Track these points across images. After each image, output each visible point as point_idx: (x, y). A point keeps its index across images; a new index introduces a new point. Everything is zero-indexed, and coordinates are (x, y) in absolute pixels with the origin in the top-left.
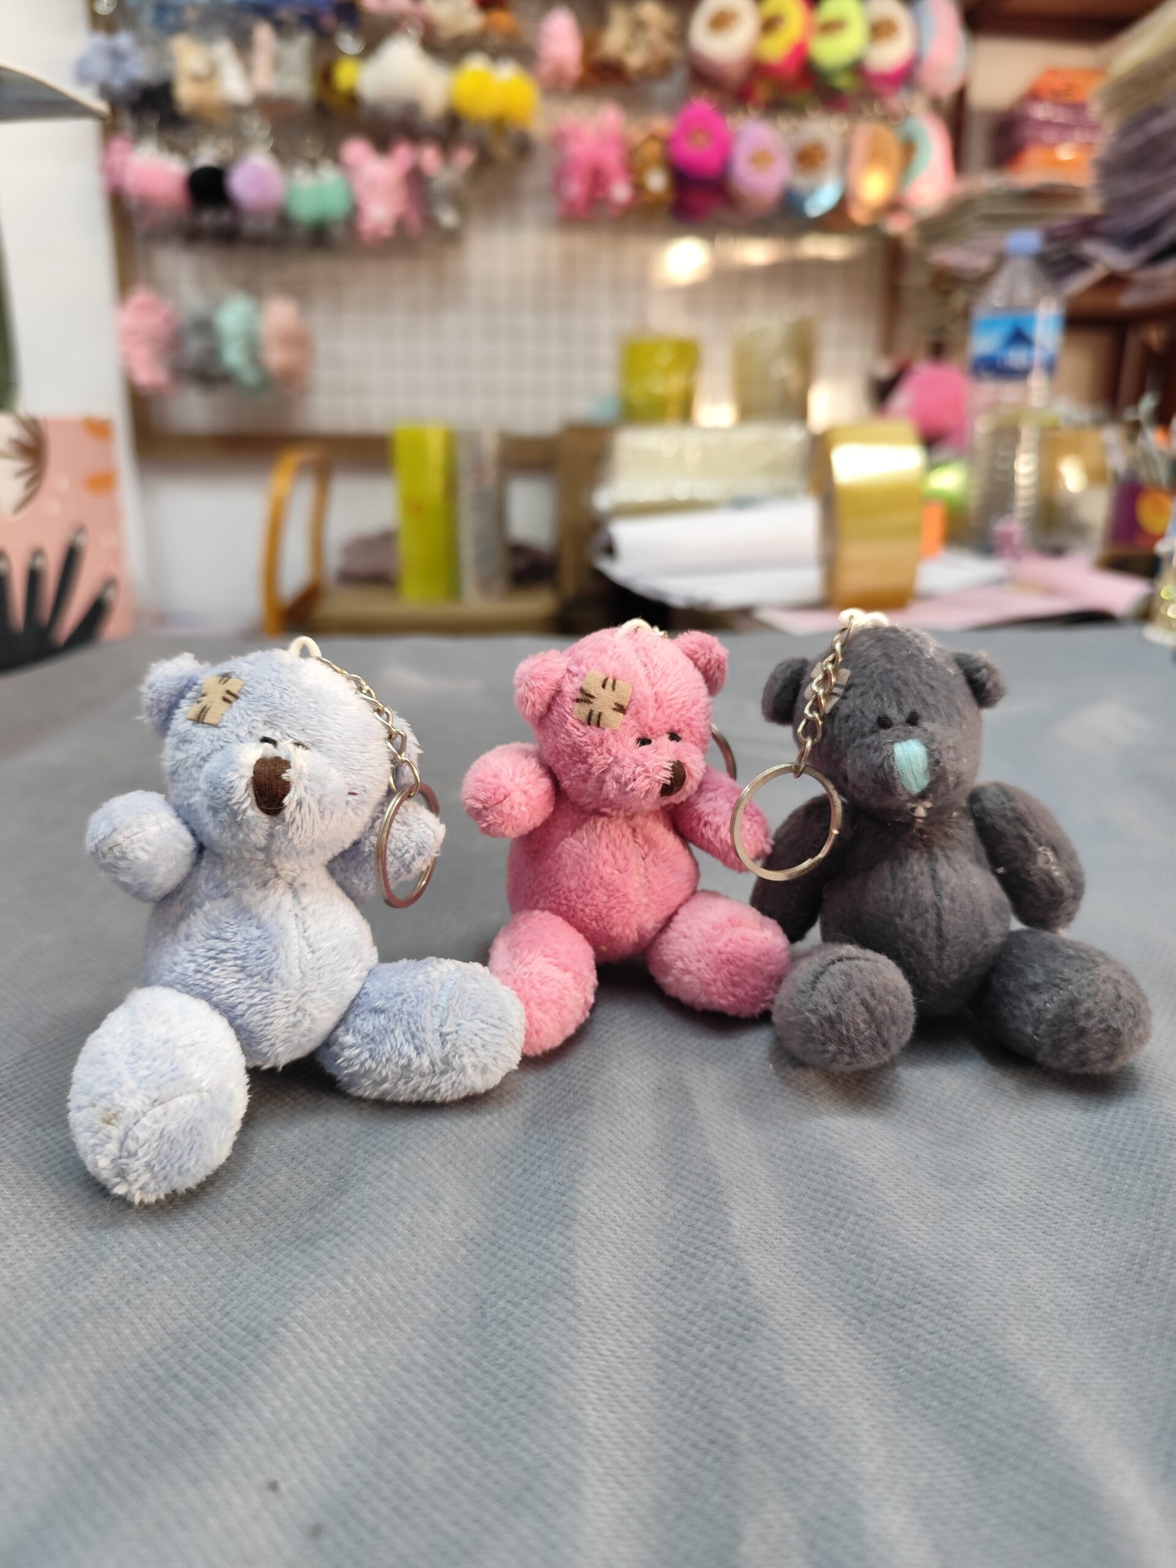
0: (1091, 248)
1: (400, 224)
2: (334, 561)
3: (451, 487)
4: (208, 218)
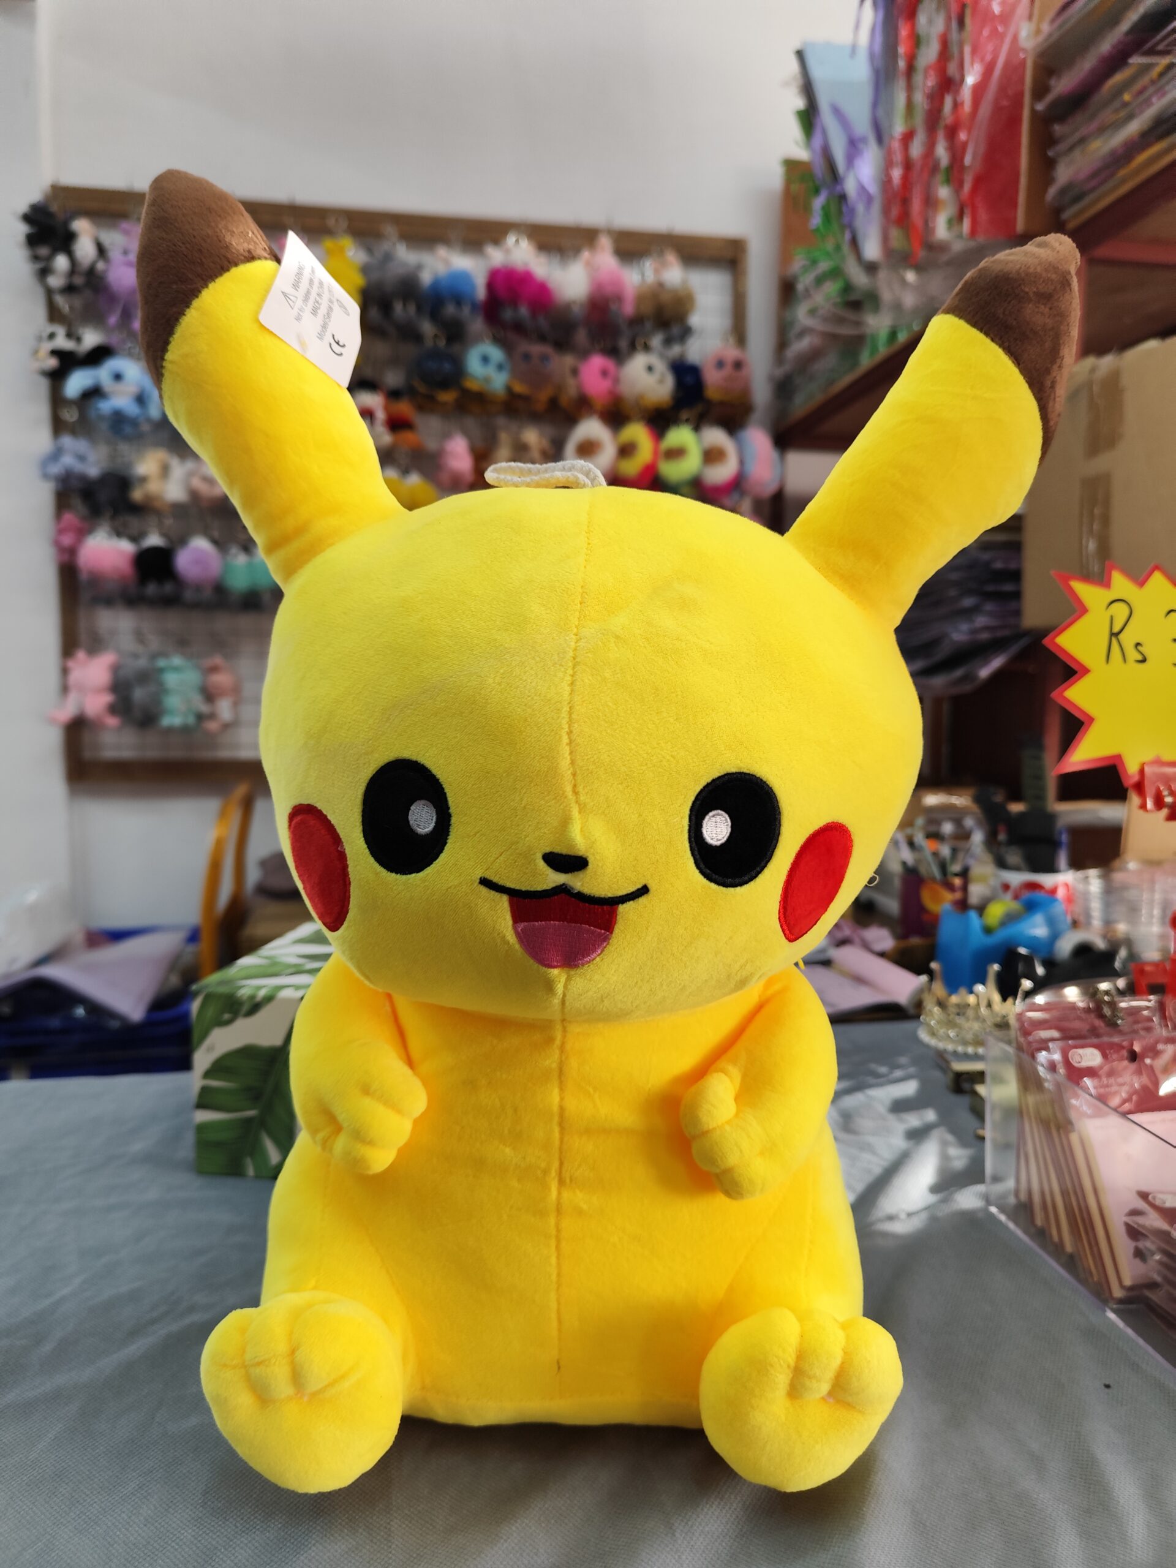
4: (151, 589)
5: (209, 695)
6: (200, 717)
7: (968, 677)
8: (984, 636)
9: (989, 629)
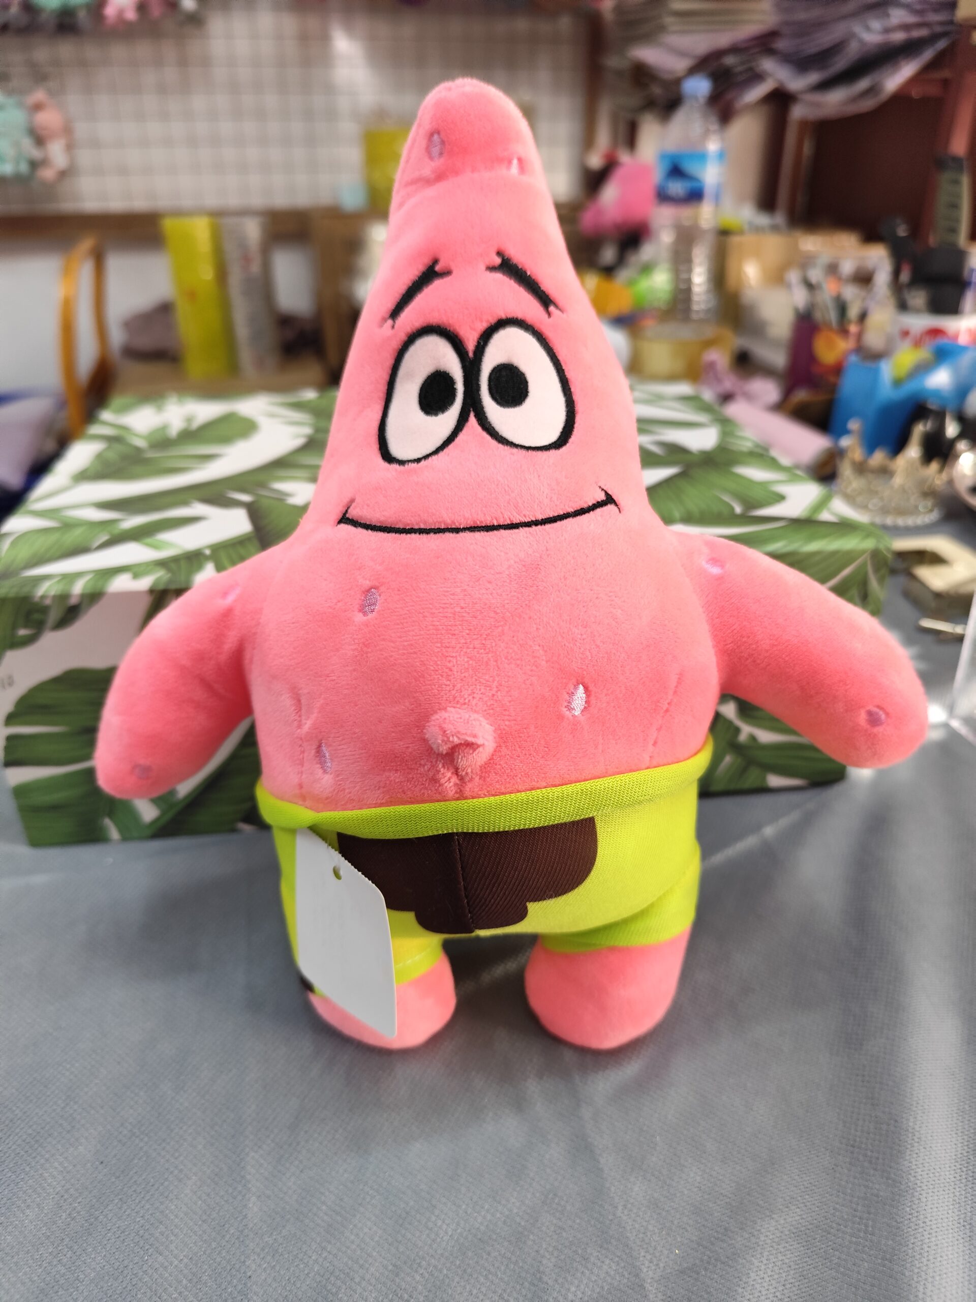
0: (768, 65)
1: (142, 8)
2: (117, 337)
3: (222, 275)
5: (39, 139)
6: (34, 165)
7: (872, 90)
8: (899, 37)
9: (906, 27)
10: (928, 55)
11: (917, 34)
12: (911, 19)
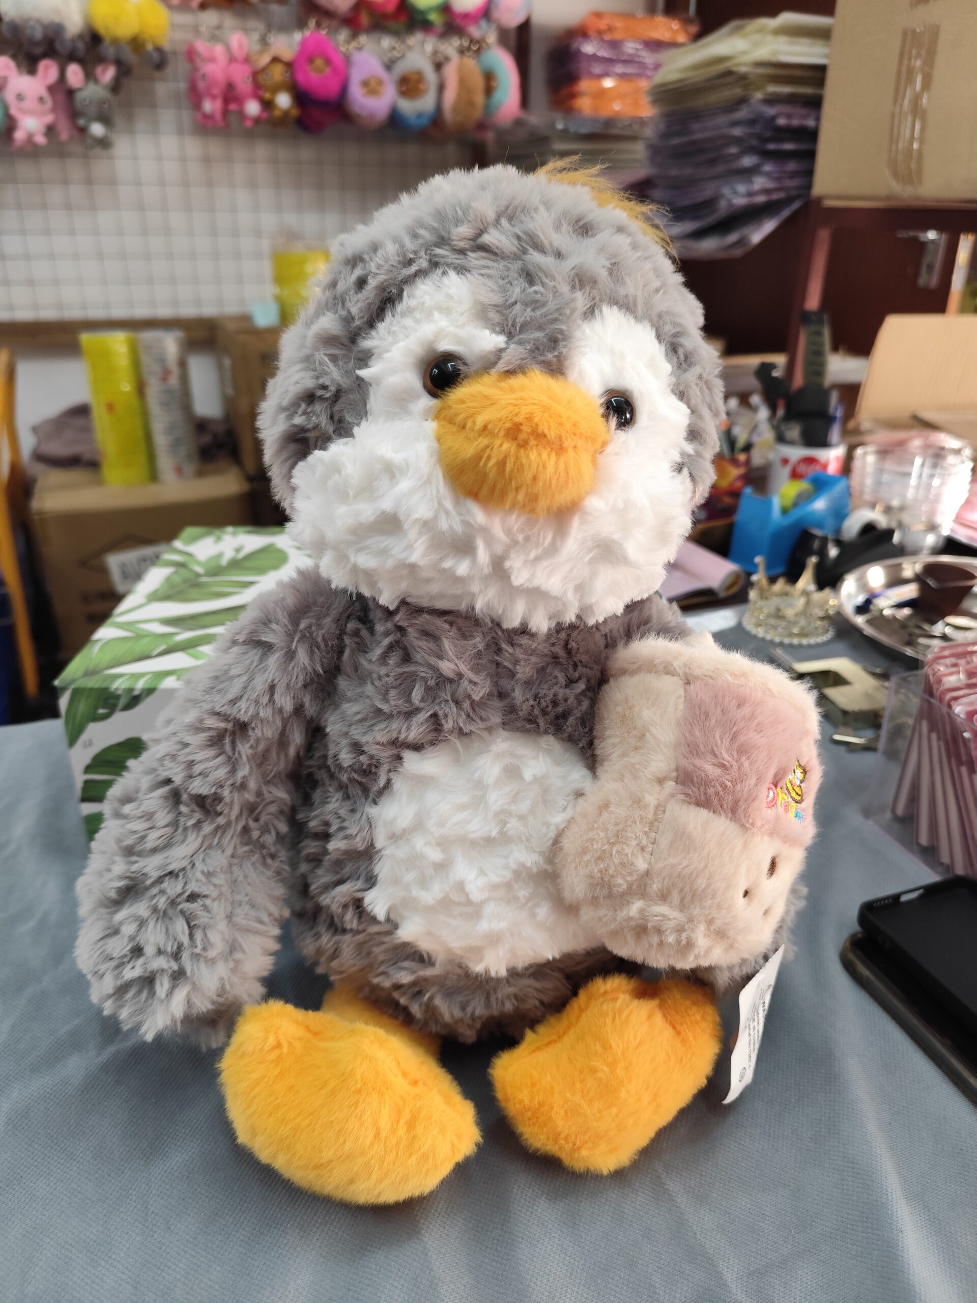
3: (141, 388)
7: (741, 242)
8: (761, 199)
9: (766, 191)
10: (786, 213)
11: (775, 196)
12: (770, 185)
